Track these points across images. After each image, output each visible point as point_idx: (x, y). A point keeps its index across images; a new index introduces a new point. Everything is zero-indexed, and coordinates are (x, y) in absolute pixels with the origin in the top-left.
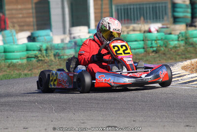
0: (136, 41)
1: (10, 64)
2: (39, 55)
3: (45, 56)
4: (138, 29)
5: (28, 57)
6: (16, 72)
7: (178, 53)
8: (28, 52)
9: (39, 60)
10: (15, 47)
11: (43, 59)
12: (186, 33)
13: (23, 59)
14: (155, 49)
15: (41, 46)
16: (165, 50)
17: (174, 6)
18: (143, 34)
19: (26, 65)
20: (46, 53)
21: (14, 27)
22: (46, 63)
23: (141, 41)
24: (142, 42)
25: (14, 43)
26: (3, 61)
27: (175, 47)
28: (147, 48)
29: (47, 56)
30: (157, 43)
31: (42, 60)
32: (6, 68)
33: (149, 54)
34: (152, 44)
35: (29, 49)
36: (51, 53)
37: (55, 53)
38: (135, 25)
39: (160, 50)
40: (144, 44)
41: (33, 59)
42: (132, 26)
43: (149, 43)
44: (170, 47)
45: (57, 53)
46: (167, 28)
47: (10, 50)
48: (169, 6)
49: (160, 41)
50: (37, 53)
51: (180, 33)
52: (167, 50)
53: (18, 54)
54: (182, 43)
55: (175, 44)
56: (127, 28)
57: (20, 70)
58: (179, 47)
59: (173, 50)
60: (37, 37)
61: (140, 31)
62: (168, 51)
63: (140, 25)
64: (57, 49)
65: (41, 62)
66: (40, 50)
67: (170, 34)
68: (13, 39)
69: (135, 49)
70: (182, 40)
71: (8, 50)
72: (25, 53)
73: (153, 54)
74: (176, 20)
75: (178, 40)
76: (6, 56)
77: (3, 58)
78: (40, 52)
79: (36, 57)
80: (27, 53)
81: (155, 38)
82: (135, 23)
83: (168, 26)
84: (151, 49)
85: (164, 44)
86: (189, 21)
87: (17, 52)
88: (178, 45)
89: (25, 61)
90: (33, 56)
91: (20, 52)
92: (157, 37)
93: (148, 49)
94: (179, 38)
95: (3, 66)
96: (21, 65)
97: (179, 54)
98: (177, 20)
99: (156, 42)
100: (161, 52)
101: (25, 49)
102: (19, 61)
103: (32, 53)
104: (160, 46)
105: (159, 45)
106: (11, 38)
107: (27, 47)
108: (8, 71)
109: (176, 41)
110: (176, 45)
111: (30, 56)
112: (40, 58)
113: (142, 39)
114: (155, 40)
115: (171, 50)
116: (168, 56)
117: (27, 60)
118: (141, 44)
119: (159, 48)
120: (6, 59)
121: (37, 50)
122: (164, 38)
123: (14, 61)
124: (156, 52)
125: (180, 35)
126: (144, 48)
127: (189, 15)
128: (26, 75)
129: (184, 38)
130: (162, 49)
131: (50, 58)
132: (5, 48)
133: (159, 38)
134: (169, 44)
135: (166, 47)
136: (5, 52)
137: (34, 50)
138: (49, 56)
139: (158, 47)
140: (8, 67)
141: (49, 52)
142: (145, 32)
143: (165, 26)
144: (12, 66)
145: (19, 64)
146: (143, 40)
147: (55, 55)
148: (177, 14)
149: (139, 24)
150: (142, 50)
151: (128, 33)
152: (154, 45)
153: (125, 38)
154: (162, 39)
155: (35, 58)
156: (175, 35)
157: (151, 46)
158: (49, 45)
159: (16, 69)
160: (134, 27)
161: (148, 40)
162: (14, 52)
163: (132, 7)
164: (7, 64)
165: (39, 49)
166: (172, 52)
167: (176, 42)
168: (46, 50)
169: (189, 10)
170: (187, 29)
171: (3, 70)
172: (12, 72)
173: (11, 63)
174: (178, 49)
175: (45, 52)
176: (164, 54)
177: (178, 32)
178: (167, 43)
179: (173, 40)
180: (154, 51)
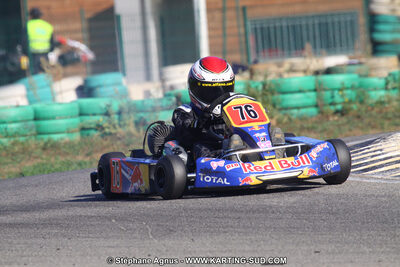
0: (300, 91)
1: (46, 144)
2: (106, 124)
3: (118, 126)
4: (303, 67)
5: (83, 129)
6: (61, 158)
7: (386, 114)
8: (83, 117)
9: (105, 133)
10: (56, 108)
11: (113, 131)
13: (72, 132)
14: (339, 107)
15: (109, 106)
16: (359, 110)
17: (373, 20)
18: (313, 78)
19: (79, 144)
20: (119, 119)
22: (119, 139)
23: (310, 91)
24: (313, 94)
25: (54, 100)
26: (33, 138)
27: (381, 103)
28: (325, 105)
29: (121, 126)
30: (342, 96)
31: (110, 134)
33: (327, 117)
34: (333, 97)
35: (85, 111)
36: (130, 120)
37: (137, 119)
38: (295, 60)
39: (351, 109)
40: (318, 97)
41: (93, 132)
42: (288, 62)
43: (327, 94)
44: (370, 102)
45: (141, 118)
46: (360, 64)
47: (47, 115)
48: (362, 20)
49: (349, 92)
50: (100, 119)
51: (390, 75)
52: (363, 109)
53: (62, 123)
54: (395, 94)
55: (381, 97)
56: (280, 65)
57: (68, 154)
59: (376, 109)
61: (305, 71)
62: (366, 111)
63: (307, 60)
64: (141, 112)
66: (107, 114)
67: (368, 76)
69: (298, 108)
70: (394, 88)
71: (42, 115)
73: (336, 118)
74: (377, 48)
75: (386, 89)
76: (38, 127)
77: (34, 132)
78: (107, 118)
80: (81, 121)
81: (338, 86)
83: (363, 60)
84: (332, 108)
85: (358, 96)
87: (61, 118)
88: (386, 99)
90: (93, 126)
91: (66, 118)
92: (343, 84)
93: (325, 108)
94: (387, 83)
95: (33, 146)
96: (69, 145)
97: (390, 116)
98: (381, 48)
99: (340, 93)
100: (352, 112)
101: (77, 111)
103: (91, 120)
104: (350, 102)
105: (347, 99)
106: (48, 90)
107: (81, 108)
108: (44, 156)
109: (381, 89)
110: (383, 99)
111: (87, 126)
112: (107, 130)
113: (312, 87)
114: (340, 90)
115: (372, 109)
116: (367, 121)
117: (81, 135)
118: (311, 98)
119: (348, 106)
120: (39, 133)
121: (101, 114)
122: (357, 84)
123: (56, 137)
124: (342, 113)
125: (390, 79)
126: (316, 106)
128: (80, 165)
129: (397, 85)
130: (355, 107)
132: (35, 112)
133: (348, 84)
134: (369, 97)
135: (361, 102)
136: (36, 119)
137: (95, 114)
138: (125, 124)
139: (344, 103)
140: (44, 149)
142: (317, 73)
143: (356, 61)
144: (51, 147)
145: (65, 143)
146: (315, 90)
147: (136, 124)
148: (379, 37)
149: (305, 57)
150: (313, 111)
151: (281, 76)
152: (338, 99)
153: (278, 85)
154: (352, 88)
155: (96, 130)
156: (380, 78)
157: (330, 101)
158: (124, 103)
160: (292, 65)
161: (325, 90)
162: (53, 118)
163: (284, 24)
164: (42, 144)
165: (105, 111)
166: (374, 112)
167: (382, 93)
168: (119, 113)
171: (33, 155)
172: (53, 160)
173: (49, 140)
174: (387, 105)
175: (117, 116)
176: (359, 117)
177: (385, 73)
178: (363, 93)
179: (375, 89)
180: (337, 112)
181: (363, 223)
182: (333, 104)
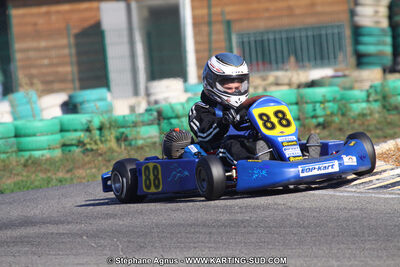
1: (27, 160)
2: (87, 140)
3: (99, 142)
4: (286, 81)
5: (64, 145)
6: (41, 175)
7: (368, 126)
8: (63, 134)
9: (87, 149)
10: (37, 125)
11: (95, 147)
12: (383, 85)
13: (54, 149)
14: (321, 120)
15: (90, 122)
16: (341, 123)
17: (357, 32)
18: (295, 91)
19: (61, 160)
20: (101, 135)
21: (32, 84)
22: (101, 155)
23: (292, 104)
24: (295, 107)
25: (34, 116)
26: (14, 155)
27: (363, 115)
28: (307, 118)
29: (102, 142)
30: (324, 109)
31: (92, 150)
32: (20, 168)
33: (309, 130)
34: (315, 110)
35: (66, 127)
36: (111, 135)
37: (118, 134)
38: (280, 74)
39: (332, 122)
40: (300, 110)
41: (74, 148)
42: (273, 75)
43: (309, 107)
44: (352, 114)
45: (123, 133)
46: (344, 76)
47: (28, 132)
48: (348, 33)
49: (330, 104)
50: (81, 135)
51: (371, 87)
52: (345, 121)
53: (43, 140)
54: (376, 106)
55: (363, 109)
56: (264, 79)
57: (49, 171)
58: (371, 114)
59: (358, 122)
60: (82, 103)
61: (290, 84)
62: (348, 124)
63: (289, 74)
64: (123, 127)
65: (90, 154)
66: (88, 130)
67: (351, 88)
68: (32, 109)
70: (376, 101)
71: (23, 132)
72: (58, 137)
73: (318, 131)
74: (361, 60)
75: (368, 101)
76: (19, 143)
77: (15, 149)
78: (88, 134)
79: (80, 143)
80: (62, 137)
81: (320, 99)
82: (278, 69)
83: (347, 72)
84: (314, 121)
85: (340, 109)
86: (388, 61)
87: (42, 134)
88: (368, 112)
89: (58, 153)
90: (74, 142)
91: (47, 134)
92: (324, 96)
93: (307, 121)
94: (368, 96)
95: (14, 163)
96: (51, 161)
97: (372, 128)
98: (365, 60)
99: (322, 106)
100: (333, 125)
101: (58, 128)
102: (47, 154)
103: (72, 136)
104: (332, 114)
105: (328, 112)
106: (28, 107)
107: (62, 125)
108: (25, 174)
109: (363, 102)
110: (365, 112)
111: (68, 142)
112: (88, 147)
113: (294, 100)
114: (321, 103)
115: (354, 122)
117: (63, 151)
118: (292, 111)
119: (329, 119)
120: (20, 150)
121: (82, 130)
122: (338, 97)
123: (37, 154)
124: (323, 126)
125: (371, 91)
126: (299, 119)
127: (388, 49)
128: (61, 181)
129: (379, 97)
130: (337, 119)
131: (108, 145)
132: (16, 129)
133: (329, 96)
134: (350, 110)
135: (343, 115)
136: (17, 136)
137: (76, 130)
138: (106, 140)
139: (327, 115)
140: (25, 165)
141: (106, 132)
142: (299, 86)
143: (340, 74)
144: (32, 164)
145: (47, 160)
146: (297, 103)
147: (118, 140)
148: (363, 49)
149: (287, 70)
151: (265, 90)
152: (319, 112)
154: (334, 100)
155: (77, 146)
156: (362, 90)
157: (312, 114)
158: (104, 118)
159: (41, 170)
160: (277, 78)
161: (307, 103)
162: (34, 135)
163: (271, 37)
164: (23, 161)
165: (86, 127)
166: (356, 125)
167: (364, 105)
168: (101, 129)
169: (389, 40)
170: (385, 79)
171: (14, 172)
172: (33, 177)
173: (30, 157)
174: (369, 118)
175: (98, 132)
176: (340, 130)
177: (367, 85)
178: (345, 107)
179: (357, 102)
180: (319, 125)
181: (334, 237)
182: (315, 117)
